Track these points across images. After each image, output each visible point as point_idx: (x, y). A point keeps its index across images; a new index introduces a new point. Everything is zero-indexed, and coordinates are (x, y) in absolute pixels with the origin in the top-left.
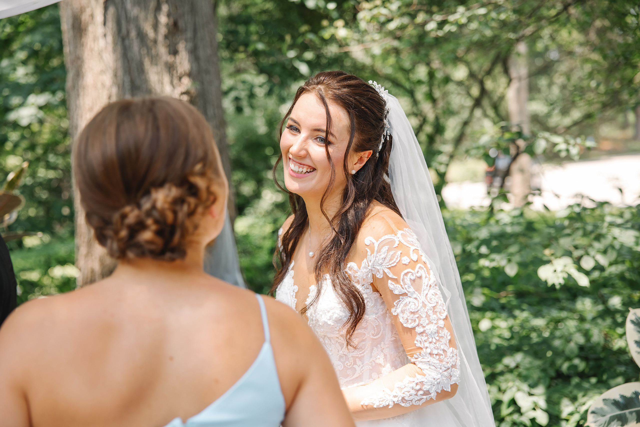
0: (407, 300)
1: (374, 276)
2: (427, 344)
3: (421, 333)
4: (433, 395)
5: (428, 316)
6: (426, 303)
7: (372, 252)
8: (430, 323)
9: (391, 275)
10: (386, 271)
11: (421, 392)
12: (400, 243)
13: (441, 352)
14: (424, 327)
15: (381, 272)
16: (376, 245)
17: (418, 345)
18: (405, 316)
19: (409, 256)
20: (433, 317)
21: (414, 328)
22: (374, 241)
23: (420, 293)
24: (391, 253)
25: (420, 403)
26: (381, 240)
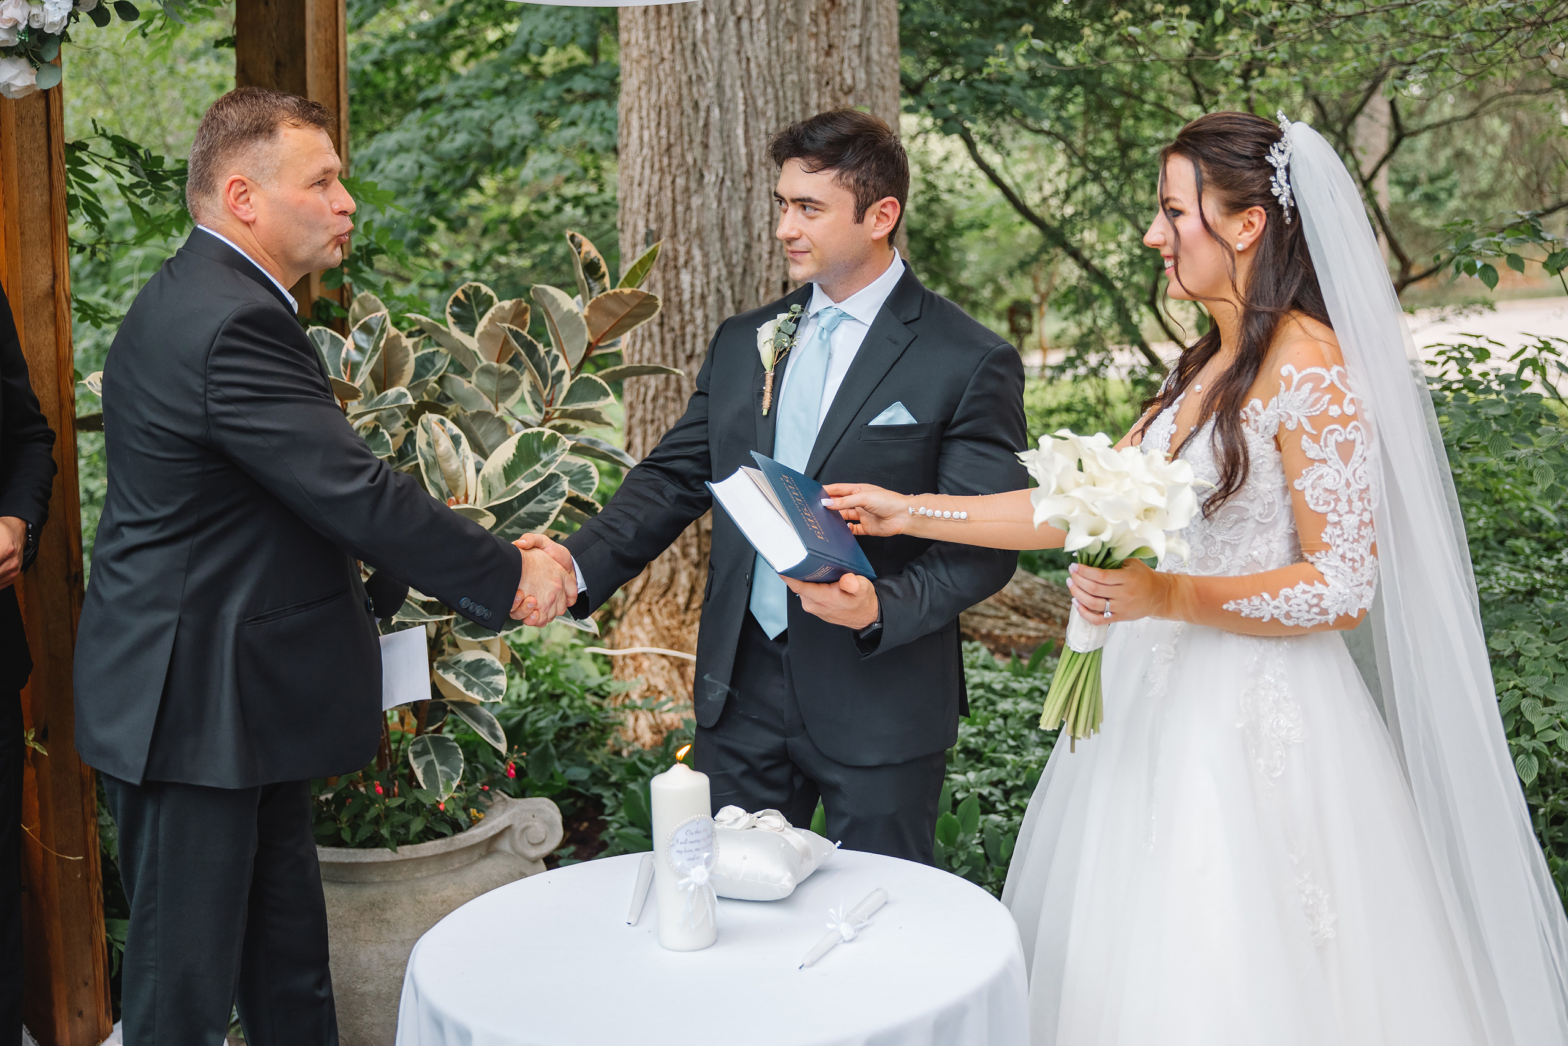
0: (1324, 469)
1: (1281, 425)
2: (1339, 541)
3: (1335, 524)
4: (1332, 617)
5: (1350, 502)
6: (1352, 481)
7: (1288, 389)
8: (1351, 512)
9: (1308, 428)
10: (1303, 420)
11: (1315, 610)
12: (1332, 384)
13: (1358, 558)
14: (1340, 515)
15: (1295, 419)
16: (1296, 378)
17: (1326, 539)
18: (1316, 493)
19: (1341, 407)
20: (1358, 505)
21: (1326, 514)
22: (1294, 371)
23: (1346, 465)
24: (1316, 395)
25: (1309, 625)
26: (1304, 373)
